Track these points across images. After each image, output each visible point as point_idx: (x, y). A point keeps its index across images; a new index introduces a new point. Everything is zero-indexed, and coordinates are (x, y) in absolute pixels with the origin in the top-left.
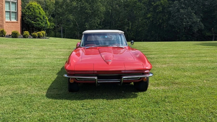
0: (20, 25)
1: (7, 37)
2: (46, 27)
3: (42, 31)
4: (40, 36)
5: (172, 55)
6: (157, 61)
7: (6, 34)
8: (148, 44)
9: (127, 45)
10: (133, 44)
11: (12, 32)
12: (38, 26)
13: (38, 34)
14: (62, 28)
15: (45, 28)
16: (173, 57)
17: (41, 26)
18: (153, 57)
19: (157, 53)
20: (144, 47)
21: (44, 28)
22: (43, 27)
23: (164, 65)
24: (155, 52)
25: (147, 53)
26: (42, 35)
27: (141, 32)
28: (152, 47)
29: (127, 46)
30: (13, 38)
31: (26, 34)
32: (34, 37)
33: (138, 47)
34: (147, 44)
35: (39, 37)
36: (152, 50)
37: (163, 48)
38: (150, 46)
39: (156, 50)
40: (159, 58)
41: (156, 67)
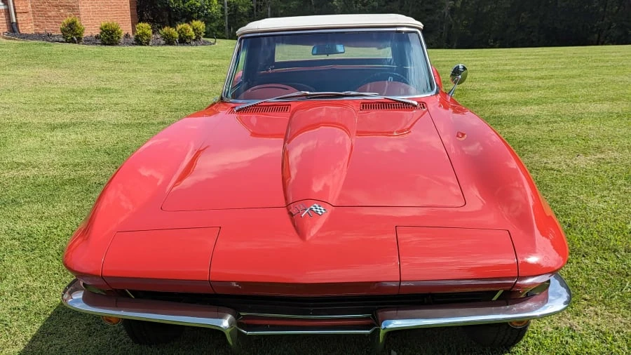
0: (129, 4)
1: (89, 41)
2: (206, 7)
3: (193, 21)
4: (187, 37)
5: (606, 106)
6: (553, 135)
7: (86, 34)
8: (513, 60)
9: (432, 89)
10: (461, 82)
11: (100, 26)
12: (182, 6)
13: (181, 32)
14: (269, 9)
15: (203, 12)
16: (610, 115)
17: (192, 5)
18: (533, 113)
19: (549, 94)
20: (498, 71)
21: (199, 11)
22: (197, 8)
23: (582, 158)
24: (541, 93)
25: (512, 94)
26: (192, 33)
27: (490, 15)
28: (526, 70)
29: (433, 93)
30: (105, 44)
31: (144, 34)
32: (169, 41)
33: (481, 71)
34: (509, 56)
35: (183, 41)
36: (528, 83)
37: (564, 72)
38: (520, 65)
39: (540, 83)
40: (556, 122)
41: (552, 169)
